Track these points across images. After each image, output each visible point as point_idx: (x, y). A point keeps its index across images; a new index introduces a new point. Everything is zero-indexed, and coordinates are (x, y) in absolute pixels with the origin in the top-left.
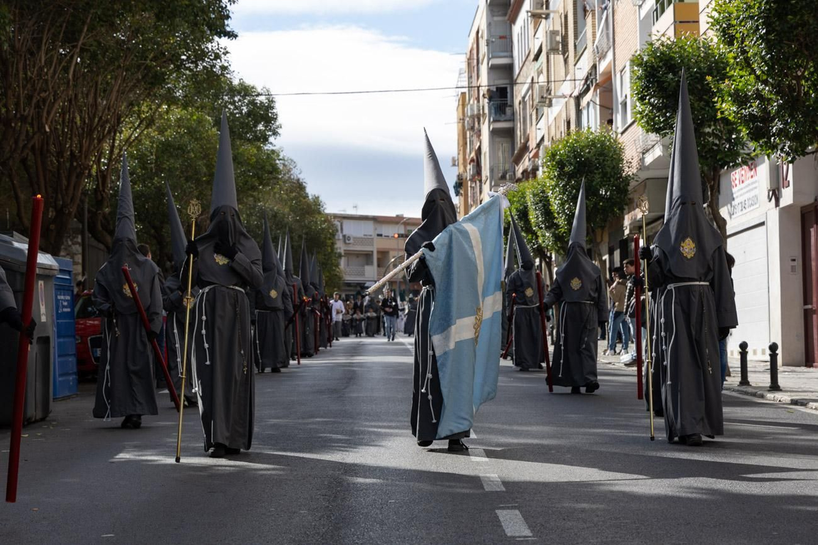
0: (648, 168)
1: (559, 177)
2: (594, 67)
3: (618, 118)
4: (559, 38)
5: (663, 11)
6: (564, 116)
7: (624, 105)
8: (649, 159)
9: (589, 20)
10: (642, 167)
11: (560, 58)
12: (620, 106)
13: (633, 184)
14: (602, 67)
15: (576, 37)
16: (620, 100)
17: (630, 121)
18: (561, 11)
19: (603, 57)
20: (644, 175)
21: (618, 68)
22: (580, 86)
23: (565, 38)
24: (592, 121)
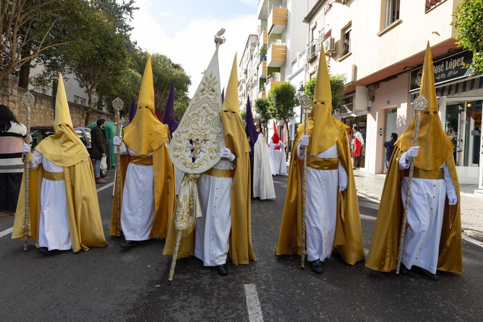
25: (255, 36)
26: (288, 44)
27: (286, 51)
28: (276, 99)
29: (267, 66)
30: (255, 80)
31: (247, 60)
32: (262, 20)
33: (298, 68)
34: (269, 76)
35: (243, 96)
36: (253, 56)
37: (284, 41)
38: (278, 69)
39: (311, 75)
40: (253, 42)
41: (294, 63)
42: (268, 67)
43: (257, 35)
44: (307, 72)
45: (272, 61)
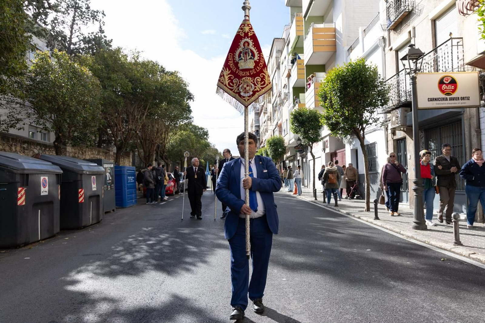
0: (290, 144)
1: (270, 146)
2: (277, 123)
3: (283, 133)
4: (269, 117)
5: (295, 106)
6: (270, 134)
7: (285, 130)
8: (291, 142)
9: (276, 112)
10: (289, 144)
11: (270, 122)
12: (283, 131)
13: (287, 148)
14: (279, 123)
15: (273, 117)
16: (284, 129)
17: (286, 134)
18: (270, 112)
19: (279, 120)
20: (289, 146)
21: (283, 122)
22: (274, 127)
23: (271, 117)
24: (277, 134)
25: (281, 40)
26: (339, 23)
27: (335, 36)
28: (340, 92)
29: (305, 64)
30: (285, 93)
31: (272, 72)
32: (291, 7)
33: (364, 51)
34: (310, 76)
35: (268, 120)
36: (281, 63)
37: (331, 21)
38: (322, 68)
39: (397, 51)
40: (280, 48)
41: (351, 49)
42: (306, 66)
43: (284, 38)
44: (387, 49)
45: (313, 52)
